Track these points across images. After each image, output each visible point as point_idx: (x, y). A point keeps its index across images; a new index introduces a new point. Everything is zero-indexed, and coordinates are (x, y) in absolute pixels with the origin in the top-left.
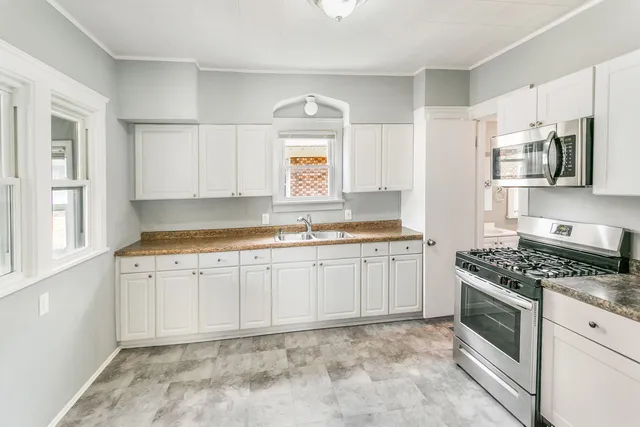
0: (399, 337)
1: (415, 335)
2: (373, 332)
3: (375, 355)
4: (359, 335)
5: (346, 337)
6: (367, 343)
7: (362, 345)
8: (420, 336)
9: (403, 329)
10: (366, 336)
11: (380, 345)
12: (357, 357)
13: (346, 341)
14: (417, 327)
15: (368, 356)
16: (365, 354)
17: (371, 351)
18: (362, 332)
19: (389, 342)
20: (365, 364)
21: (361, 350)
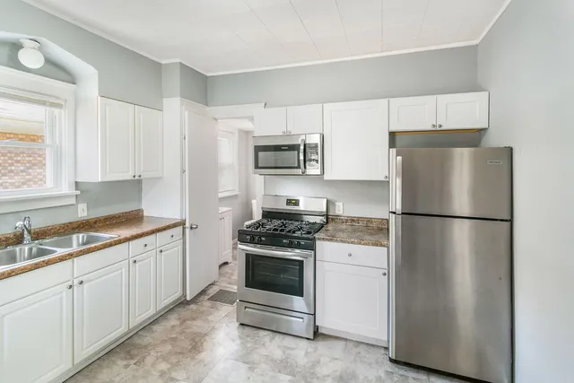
0: (178, 329)
1: (188, 320)
2: (147, 339)
3: (174, 359)
4: (134, 352)
5: (121, 363)
6: (152, 353)
7: (149, 360)
8: (194, 319)
9: (173, 320)
10: (146, 347)
11: (168, 347)
12: (157, 374)
13: (126, 366)
14: (185, 312)
15: (169, 366)
16: (163, 366)
17: (165, 358)
18: (135, 346)
19: (174, 340)
20: (174, 375)
21: (153, 365)
